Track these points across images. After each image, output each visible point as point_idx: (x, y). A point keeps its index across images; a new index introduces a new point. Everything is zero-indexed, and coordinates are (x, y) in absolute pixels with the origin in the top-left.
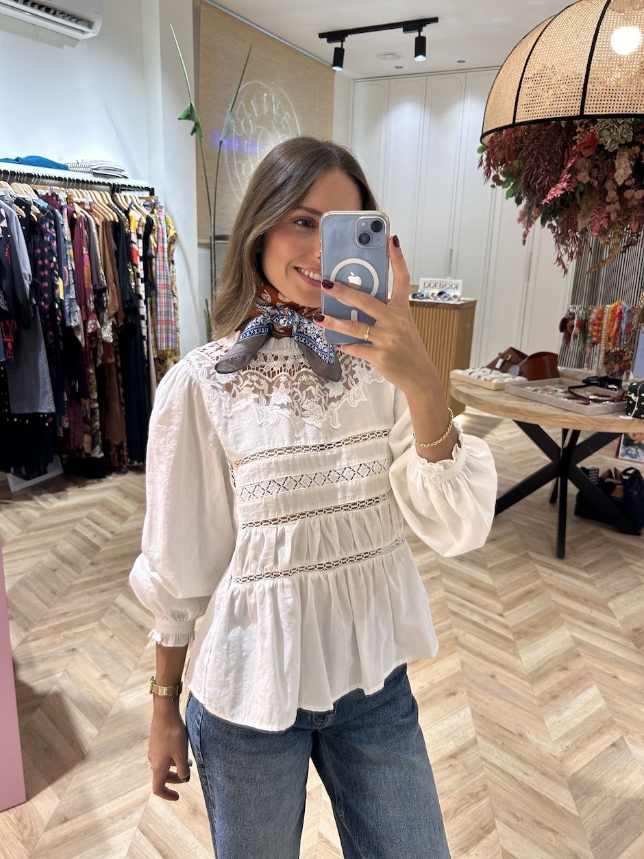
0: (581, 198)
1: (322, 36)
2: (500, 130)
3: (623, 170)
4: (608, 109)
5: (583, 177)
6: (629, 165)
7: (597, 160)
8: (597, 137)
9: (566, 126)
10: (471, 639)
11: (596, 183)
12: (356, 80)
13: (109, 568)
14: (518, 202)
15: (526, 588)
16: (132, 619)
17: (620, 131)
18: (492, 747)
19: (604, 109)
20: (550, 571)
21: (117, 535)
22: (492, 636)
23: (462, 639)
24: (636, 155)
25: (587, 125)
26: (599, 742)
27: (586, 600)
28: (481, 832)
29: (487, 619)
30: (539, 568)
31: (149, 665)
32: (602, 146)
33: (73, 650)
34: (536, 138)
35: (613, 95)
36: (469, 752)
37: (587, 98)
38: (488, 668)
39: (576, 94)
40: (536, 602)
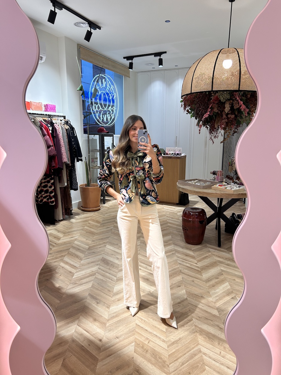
0: (215, 118)
1: (124, 58)
2: (187, 95)
3: (227, 108)
4: (220, 88)
5: (216, 110)
6: (229, 106)
7: (220, 104)
8: (218, 97)
9: (209, 93)
10: (186, 271)
11: (219, 112)
12: (137, 72)
13: (56, 255)
14: (196, 119)
15: (206, 255)
16: (67, 270)
17: (225, 95)
18: (192, 300)
19: (219, 89)
20: (214, 250)
21: (57, 244)
22: (193, 270)
23: (182, 271)
24: (231, 103)
25: (215, 93)
26: (228, 297)
27: (226, 258)
28: (188, 321)
29: (191, 265)
30: (210, 249)
31: (74, 283)
32: (220, 101)
33: (48, 280)
34: (199, 98)
35: (222, 84)
36: (185, 302)
37: (213, 85)
38: (191, 279)
39: (210, 84)
40: (208, 259)
